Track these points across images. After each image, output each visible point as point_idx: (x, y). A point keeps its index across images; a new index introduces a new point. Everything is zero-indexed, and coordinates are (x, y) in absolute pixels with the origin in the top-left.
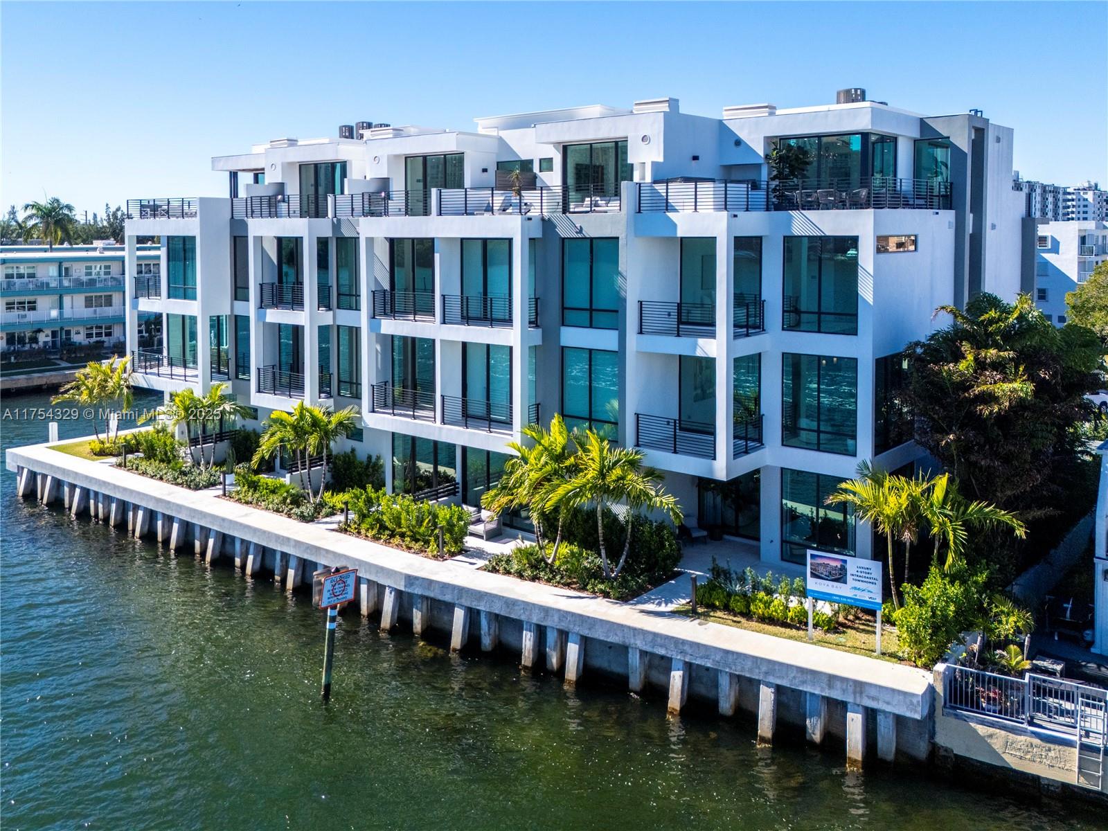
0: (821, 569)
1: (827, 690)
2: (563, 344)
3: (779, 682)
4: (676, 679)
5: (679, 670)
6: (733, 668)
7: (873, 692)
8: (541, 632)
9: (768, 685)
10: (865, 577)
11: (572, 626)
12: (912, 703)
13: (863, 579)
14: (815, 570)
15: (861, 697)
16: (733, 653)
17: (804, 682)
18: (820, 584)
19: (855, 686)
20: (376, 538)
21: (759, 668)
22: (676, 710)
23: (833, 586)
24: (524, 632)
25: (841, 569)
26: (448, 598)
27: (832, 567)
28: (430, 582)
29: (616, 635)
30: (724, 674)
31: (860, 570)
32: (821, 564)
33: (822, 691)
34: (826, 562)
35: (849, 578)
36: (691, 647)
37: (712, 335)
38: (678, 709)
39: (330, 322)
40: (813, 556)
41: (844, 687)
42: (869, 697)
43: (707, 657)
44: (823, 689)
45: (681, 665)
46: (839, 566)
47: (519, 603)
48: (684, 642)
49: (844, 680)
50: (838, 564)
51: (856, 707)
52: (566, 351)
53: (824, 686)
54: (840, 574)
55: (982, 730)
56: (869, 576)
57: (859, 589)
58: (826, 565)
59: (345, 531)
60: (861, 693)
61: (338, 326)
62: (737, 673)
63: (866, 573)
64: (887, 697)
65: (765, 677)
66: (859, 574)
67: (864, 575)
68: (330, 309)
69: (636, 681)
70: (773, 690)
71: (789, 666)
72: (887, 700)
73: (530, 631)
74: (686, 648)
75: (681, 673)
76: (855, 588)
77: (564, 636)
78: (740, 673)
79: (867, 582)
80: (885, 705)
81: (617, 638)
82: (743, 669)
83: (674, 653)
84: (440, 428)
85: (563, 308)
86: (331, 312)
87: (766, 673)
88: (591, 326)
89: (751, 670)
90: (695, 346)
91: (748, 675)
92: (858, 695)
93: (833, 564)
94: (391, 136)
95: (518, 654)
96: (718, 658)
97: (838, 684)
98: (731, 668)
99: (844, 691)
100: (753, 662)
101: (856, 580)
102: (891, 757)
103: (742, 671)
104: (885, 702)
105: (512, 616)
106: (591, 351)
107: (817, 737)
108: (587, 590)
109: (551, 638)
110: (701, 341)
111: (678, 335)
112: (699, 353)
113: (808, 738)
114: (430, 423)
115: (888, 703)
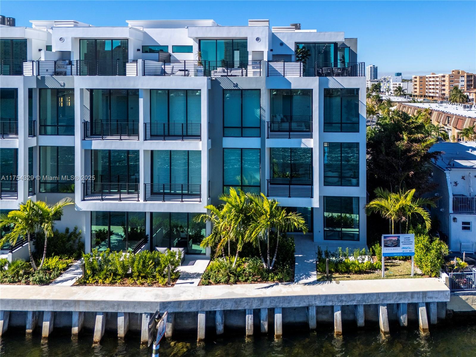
0: (389, 242)
1: (411, 300)
2: (224, 147)
3: (389, 302)
4: (338, 315)
5: (338, 311)
6: (367, 302)
7: (430, 295)
8: (257, 313)
9: (383, 305)
10: (408, 242)
11: (278, 304)
12: (446, 295)
13: (407, 243)
14: (386, 243)
15: (425, 298)
16: (367, 294)
17: (400, 299)
18: (388, 249)
19: (423, 294)
20: (112, 283)
21: (380, 298)
22: (340, 332)
23: (394, 249)
24: (247, 316)
25: (397, 241)
26: (193, 309)
27: (393, 240)
28: (180, 303)
29: (305, 302)
30: (360, 306)
31: (405, 239)
32: (388, 240)
33: (408, 301)
34: (391, 238)
35: (401, 244)
36: (346, 297)
37: (311, 137)
38: (341, 331)
39: (35, 145)
40: (385, 237)
41: (418, 296)
42: (429, 298)
43: (354, 300)
44: (409, 300)
45: (339, 308)
46: (397, 239)
47: (244, 300)
48: (342, 295)
49: (418, 293)
50: (396, 239)
51: (423, 304)
52: (225, 150)
53: (410, 298)
54: (397, 243)
55: (464, 298)
56: (409, 241)
57: (405, 248)
58: (390, 240)
59: (85, 284)
60: (426, 297)
61: (40, 147)
62: (369, 304)
63: (408, 240)
64: (436, 296)
65: (383, 302)
66: (405, 241)
67: (407, 241)
68: (34, 136)
69: (313, 324)
70: (386, 307)
71: (394, 293)
72: (436, 297)
73: (251, 314)
74: (344, 298)
75: (340, 312)
76: (403, 248)
77: (271, 312)
78: (370, 303)
79: (409, 244)
80: (435, 299)
81: (305, 304)
82: (372, 301)
83: (337, 303)
84: (145, 204)
85: (224, 127)
86: (35, 138)
87: (383, 300)
88: (242, 136)
89: (376, 300)
90: (301, 142)
91: (374, 303)
92: (424, 298)
93: (394, 239)
94: (73, 26)
95: (243, 329)
96: (359, 299)
97: (416, 296)
98: (366, 302)
99: (418, 298)
100: (377, 296)
101: (404, 244)
102: (436, 322)
103: (371, 302)
104: (435, 298)
105: (240, 308)
106: (242, 149)
107: (406, 324)
108: (269, 281)
109: (264, 315)
110: (303, 140)
111: (289, 138)
112: (303, 146)
113: (401, 325)
114: (136, 202)
115: (437, 298)
